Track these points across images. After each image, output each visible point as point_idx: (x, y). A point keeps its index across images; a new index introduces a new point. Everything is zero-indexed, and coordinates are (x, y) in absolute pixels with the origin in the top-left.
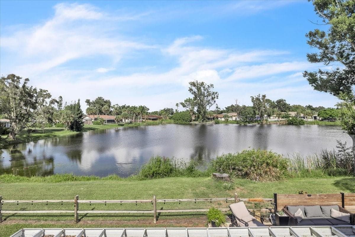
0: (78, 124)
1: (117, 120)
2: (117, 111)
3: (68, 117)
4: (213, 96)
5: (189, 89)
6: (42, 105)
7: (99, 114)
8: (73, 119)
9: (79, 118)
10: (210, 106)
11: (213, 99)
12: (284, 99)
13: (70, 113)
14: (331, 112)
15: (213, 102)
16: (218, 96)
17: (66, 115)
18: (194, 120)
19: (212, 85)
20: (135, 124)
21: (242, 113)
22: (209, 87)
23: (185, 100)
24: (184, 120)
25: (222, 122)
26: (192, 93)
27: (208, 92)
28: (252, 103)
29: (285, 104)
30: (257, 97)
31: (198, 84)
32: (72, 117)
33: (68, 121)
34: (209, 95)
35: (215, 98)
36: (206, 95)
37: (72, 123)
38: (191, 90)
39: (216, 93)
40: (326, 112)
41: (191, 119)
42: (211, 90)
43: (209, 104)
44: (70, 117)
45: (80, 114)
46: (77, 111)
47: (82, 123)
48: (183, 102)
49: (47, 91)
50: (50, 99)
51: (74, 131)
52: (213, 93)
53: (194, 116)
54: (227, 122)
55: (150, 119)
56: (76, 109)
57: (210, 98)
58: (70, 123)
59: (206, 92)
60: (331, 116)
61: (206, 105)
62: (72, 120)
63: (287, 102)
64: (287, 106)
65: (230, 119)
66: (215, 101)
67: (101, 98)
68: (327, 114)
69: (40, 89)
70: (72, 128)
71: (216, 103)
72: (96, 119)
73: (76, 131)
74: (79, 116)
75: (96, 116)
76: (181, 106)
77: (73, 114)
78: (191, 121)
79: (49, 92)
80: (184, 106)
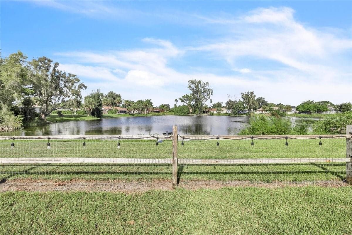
0: (98, 111)
1: (129, 110)
2: (128, 103)
3: (90, 104)
4: (208, 92)
5: (188, 86)
6: (71, 88)
7: (111, 106)
8: (95, 106)
9: (99, 106)
10: (205, 101)
11: (208, 95)
12: (263, 97)
13: (92, 101)
14: (308, 106)
15: (207, 98)
16: (212, 93)
17: (89, 102)
18: (192, 113)
19: (207, 83)
20: (144, 115)
21: (233, 107)
22: (205, 85)
23: (183, 96)
24: (183, 112)
25: (215, 115)
26: (191, 90)
27: (204, 89)
28: (242, 98)
29: (264, 102)
30: (246, 93)
31: (196, 82)
32: (93, 104)
33: (90, 107)
34: (205, 92)
35: (210, 94)
36: (202, 91)
37: (94, 110)
38: (190, 87)
39: (211, 90)
40: (303, 106)
41: (189, 112)
42: (207, 87)
43: (205, 100)
44: (92, 105)
45: (99, 102)
46: (97, 100)
47: (102, 110)
48: (182, 98)
49: (76, 76)
50: (78, 84)
51: (95, 117)
52: (209, 90)
53: (192, 109)
54: (219, 114)
55: (154, 112)
56: (96, 98)
57: (205, 94)
58: (91, 110)
59: (202, 89)
60: (308, 109)
61: (202, 100)
62: (93, 107)
63: (266, 100)
64: (265, 103)
65: (221, 112)
66: (210, 97)
67: (112, 92)
68: (304, 108)
69: (69, 74)
70: (93, 114)
71: (210, 98)
72: (110, 110)
73: (96, 117)
74: (99, 104)
75: (110, 107)
76: (179, 101)
77: (95, 102)
78: (189, 113)
79: (77, 77)
80: (182, 101)
